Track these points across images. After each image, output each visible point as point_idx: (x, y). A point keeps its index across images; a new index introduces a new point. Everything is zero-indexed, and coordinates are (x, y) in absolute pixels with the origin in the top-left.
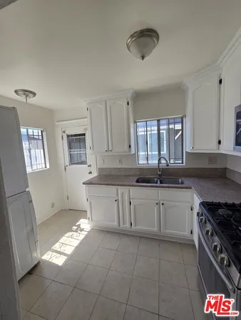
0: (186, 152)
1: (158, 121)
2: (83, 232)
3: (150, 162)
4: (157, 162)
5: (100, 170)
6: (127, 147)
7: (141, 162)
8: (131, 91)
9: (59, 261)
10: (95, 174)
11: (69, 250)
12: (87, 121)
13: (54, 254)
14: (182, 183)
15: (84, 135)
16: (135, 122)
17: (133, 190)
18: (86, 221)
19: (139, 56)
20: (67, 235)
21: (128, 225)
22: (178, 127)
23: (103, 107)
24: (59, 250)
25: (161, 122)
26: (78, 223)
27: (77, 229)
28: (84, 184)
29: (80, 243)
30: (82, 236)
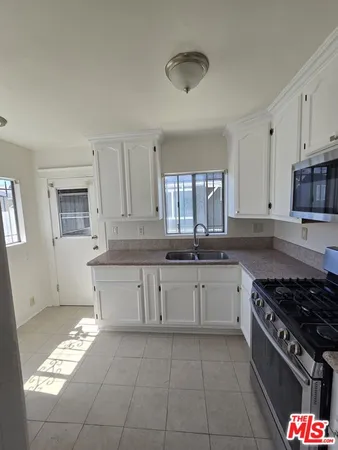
0: (229, 218)
1: (194, 175)
2: (88, 338)
3: (182, 231)
4: (192, 230)
5: (112, 243)
6: (153, 209)
7: (170, 231)
8: (160, 132)
9: (54, 388)
10: (103, 249)
11: (68, 369)
12: (92, 170)
13: (43, 378)
14: (225, 257)
15: (86, 190)
16: (163, 176)
17: (162, 270)
18: (93, 321)
19: (183, 86)
20: (62, 345)
21: (156, 319)
22: (218, 184)
23: (118, 151)
24: (50, 371)
25: (197, 177)
26: (78, 326)
27: (78, 334)
28: (89, 264)
29: (85, 356)
30: (87, 344)
